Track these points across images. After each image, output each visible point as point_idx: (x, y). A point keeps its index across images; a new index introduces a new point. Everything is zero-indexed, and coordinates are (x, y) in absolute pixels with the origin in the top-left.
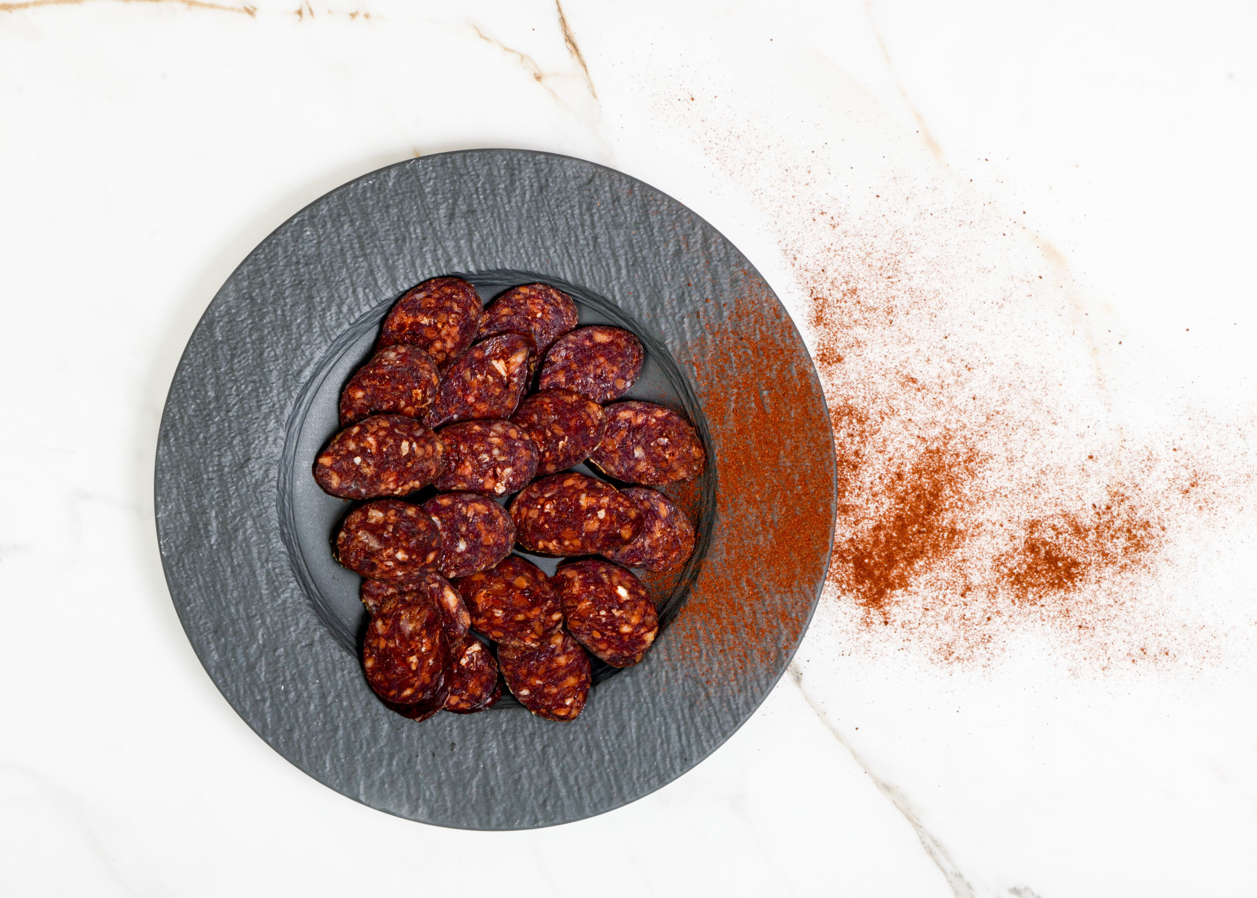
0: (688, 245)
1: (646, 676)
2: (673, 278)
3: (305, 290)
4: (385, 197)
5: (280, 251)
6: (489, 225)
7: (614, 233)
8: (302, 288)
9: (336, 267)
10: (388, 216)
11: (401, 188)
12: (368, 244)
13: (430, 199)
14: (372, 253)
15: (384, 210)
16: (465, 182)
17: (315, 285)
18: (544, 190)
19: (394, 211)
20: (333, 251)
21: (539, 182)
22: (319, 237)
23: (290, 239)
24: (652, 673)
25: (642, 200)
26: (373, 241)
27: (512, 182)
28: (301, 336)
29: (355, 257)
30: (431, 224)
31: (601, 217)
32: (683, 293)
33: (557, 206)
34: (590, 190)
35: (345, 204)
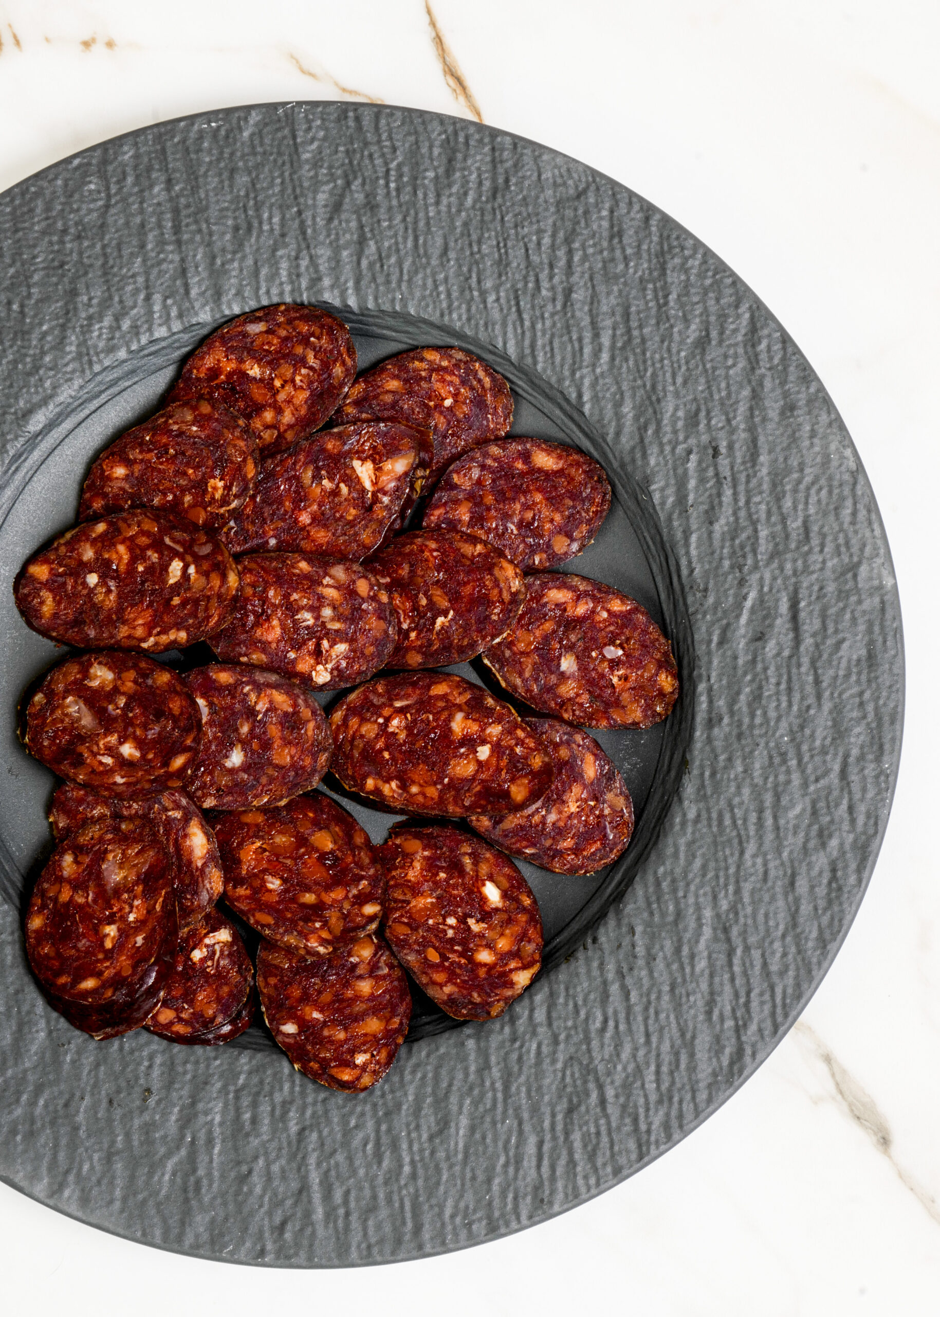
0: (721, 333)
1: (501, 1045)
2: (685, 383)
3: (66, 280)
4: (232, 154)
5: (40, 205)
6: (395, 235)
7: (602, 289)
8: (63, 276)
9: (126, 252)
10: (231, 186)
11: (262, 144)
12: (187, 225)
13: (306, 172)
14: (192, 240)
15: (225, 175)
16: (371, 156)
17: (86, 273)
18: (499, 195)
19: (243, 180)
20: (127, 224)
21: (494, 179)
22: (109, 197)
23: (60, 191)
24: (514, 1040)
25: (661, 244)
26: (196, 222)
27: (449, 172)
28: (43, 353)
29: (161, 243)
30: (300, 213)
31: (585, 258)
32: (698, 410)
33: (516, 226)
34: (576, 210)
35: (164, 151)
